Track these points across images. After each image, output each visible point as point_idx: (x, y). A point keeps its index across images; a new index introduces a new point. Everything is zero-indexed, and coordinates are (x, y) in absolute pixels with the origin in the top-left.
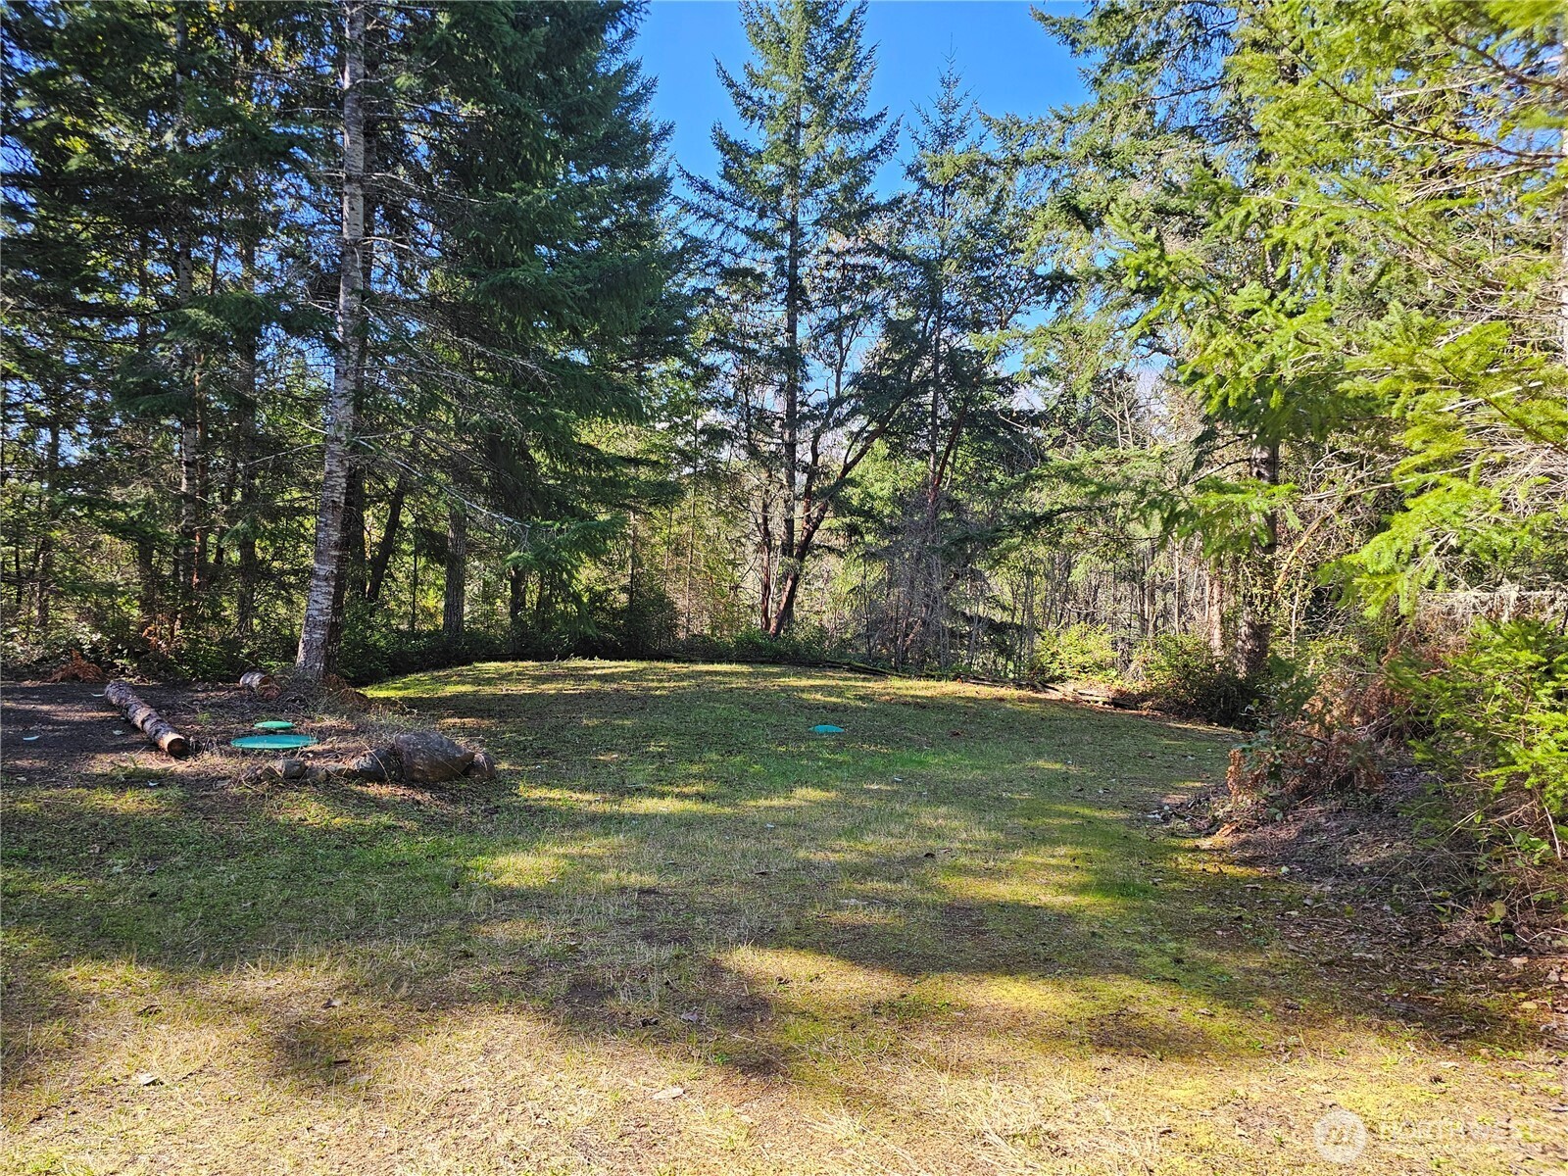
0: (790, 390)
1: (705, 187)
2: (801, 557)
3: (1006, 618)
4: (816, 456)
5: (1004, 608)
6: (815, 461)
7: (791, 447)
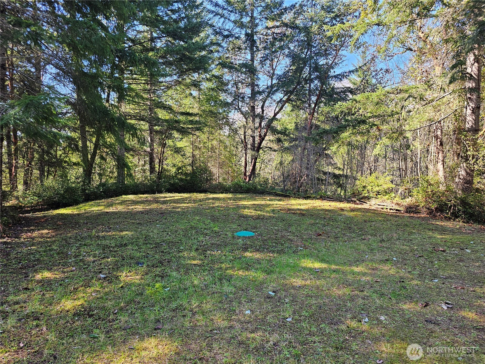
0: (253, 85)
1: (217, 5)
2: (258, 151)
3: (341, 173)
4: (263, 111)
5: (340, 169)
6: (263, 113)
7: (253, 108)
